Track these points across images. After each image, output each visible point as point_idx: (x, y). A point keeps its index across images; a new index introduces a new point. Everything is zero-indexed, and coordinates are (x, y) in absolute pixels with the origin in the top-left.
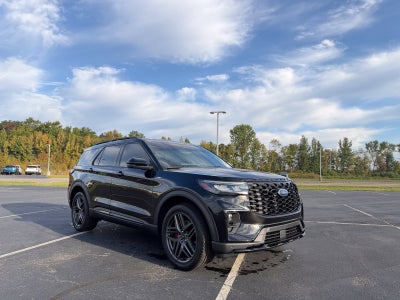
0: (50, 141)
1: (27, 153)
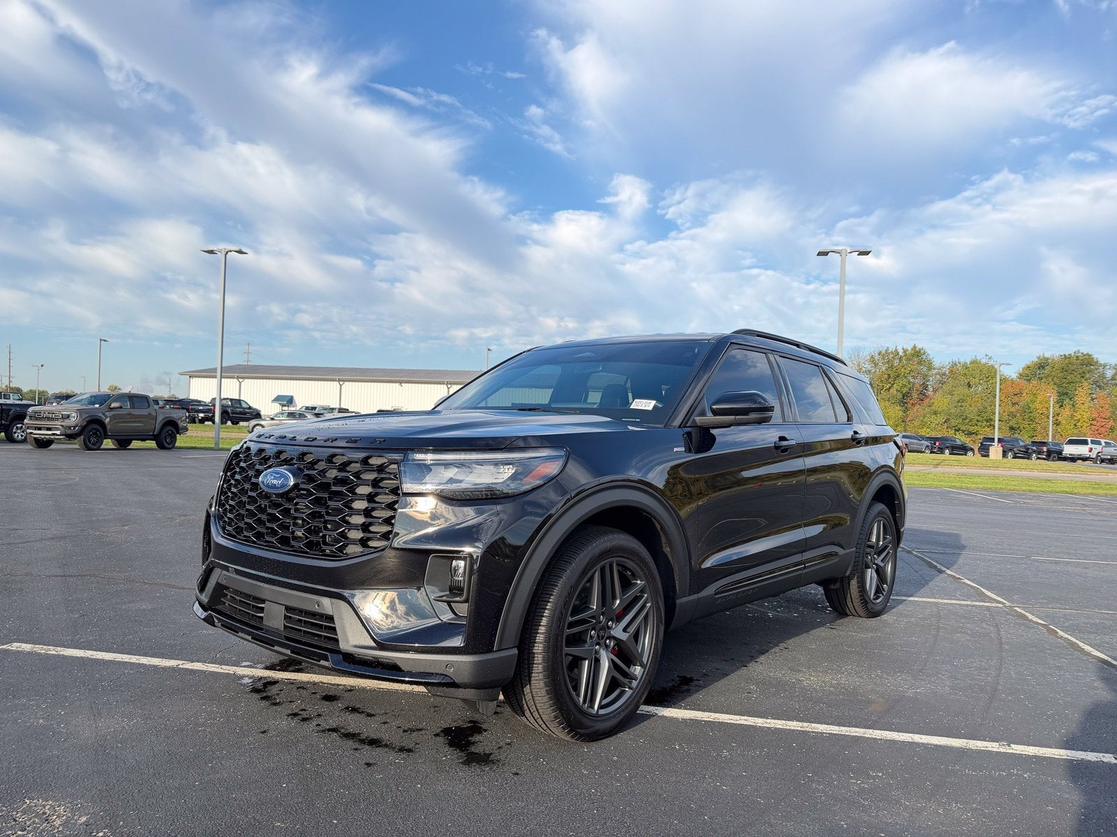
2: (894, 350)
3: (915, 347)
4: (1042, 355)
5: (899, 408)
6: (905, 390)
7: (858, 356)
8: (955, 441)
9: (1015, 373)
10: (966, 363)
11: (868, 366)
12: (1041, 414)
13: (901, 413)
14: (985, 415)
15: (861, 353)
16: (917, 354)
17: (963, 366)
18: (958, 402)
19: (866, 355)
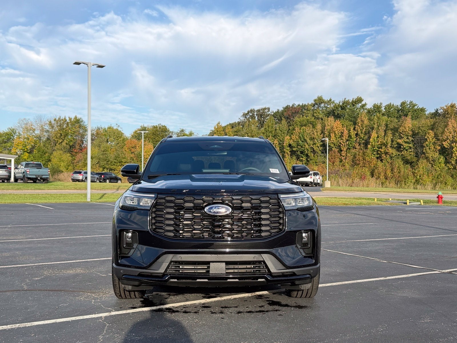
0: (346, 132)
1: (314, 152)
2: (64, 118)
3: (76, 117)
4: (143, 125)
5: (69, 155)
6: (71, 144)
7: (41, 121)
8: (112, 175)
9: (130, 135)
10: (105, 128)
11: (47, 127)
12: (146, 158)
13: (70, 158)
14: (119, 159)
15: (43, 119)
16: (78, 121)
17: (104, 130)
18: (104, 151)
19: (45, 120)
